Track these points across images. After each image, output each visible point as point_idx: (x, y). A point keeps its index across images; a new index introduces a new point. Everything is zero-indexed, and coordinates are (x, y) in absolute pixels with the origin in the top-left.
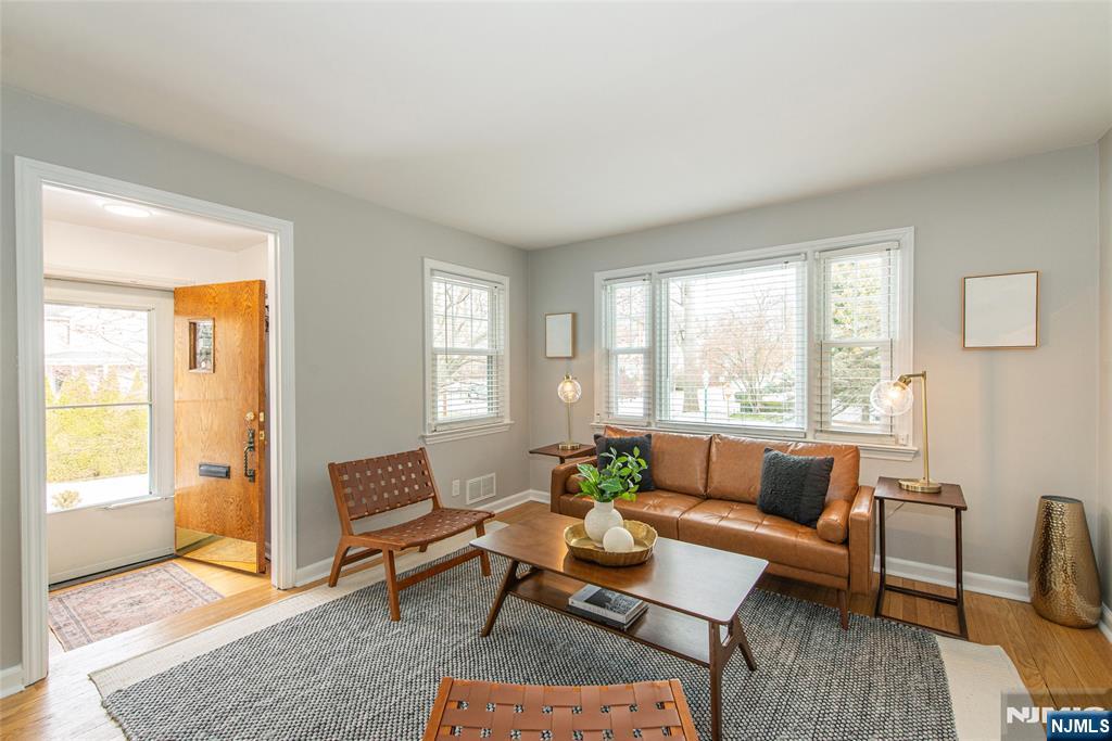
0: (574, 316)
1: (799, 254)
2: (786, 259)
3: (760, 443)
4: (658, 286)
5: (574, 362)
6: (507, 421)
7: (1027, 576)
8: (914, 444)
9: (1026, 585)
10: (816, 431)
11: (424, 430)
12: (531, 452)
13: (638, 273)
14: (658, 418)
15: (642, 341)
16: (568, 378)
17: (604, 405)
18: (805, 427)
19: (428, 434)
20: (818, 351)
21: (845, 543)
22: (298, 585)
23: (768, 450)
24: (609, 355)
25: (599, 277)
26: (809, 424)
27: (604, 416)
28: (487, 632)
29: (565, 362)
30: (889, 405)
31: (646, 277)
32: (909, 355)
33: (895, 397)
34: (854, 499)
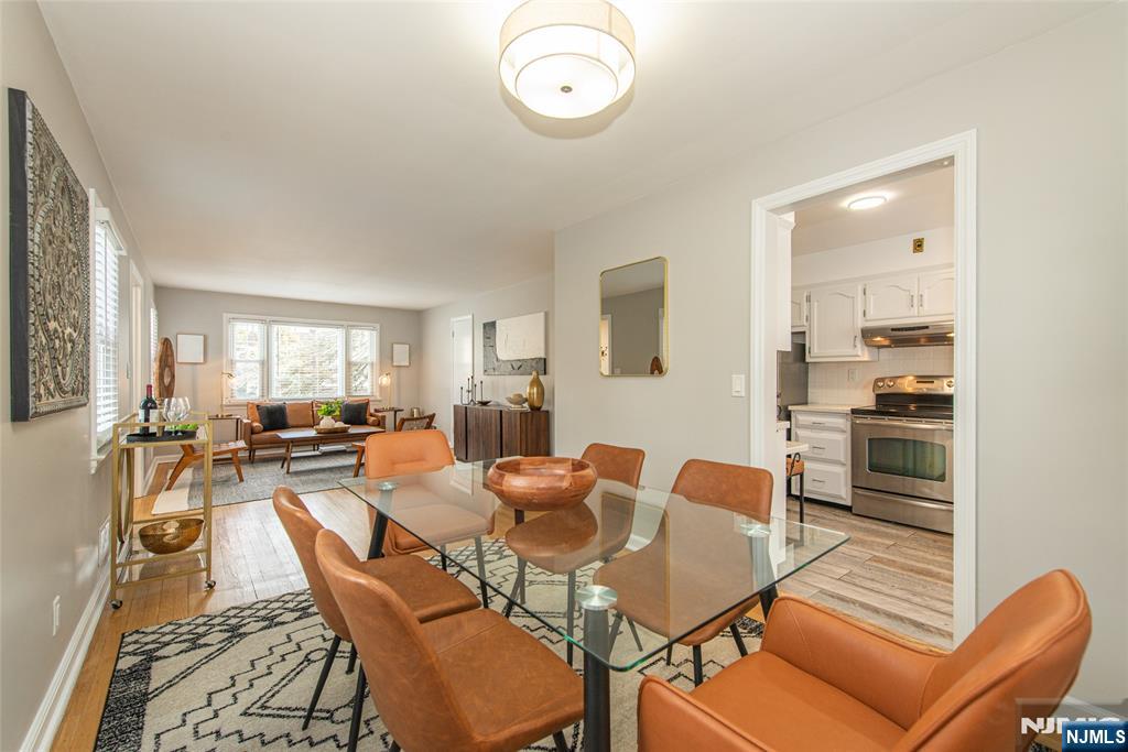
0: (205, 337)
1: (342, 326)
2: (338, 327)
4: (270, 327)
8: (381, 398)
10: (349, 396)
13: (258, 318)
17: (230, 392)
18: (344, 394)
20: (348, 366)
24: (232, 363)
25: (226, 315)
26: (346, 394)
30: (384, 383)
31: (263, 321)
32: (378, 367)
33: (385, 380)
34: (371, 415)
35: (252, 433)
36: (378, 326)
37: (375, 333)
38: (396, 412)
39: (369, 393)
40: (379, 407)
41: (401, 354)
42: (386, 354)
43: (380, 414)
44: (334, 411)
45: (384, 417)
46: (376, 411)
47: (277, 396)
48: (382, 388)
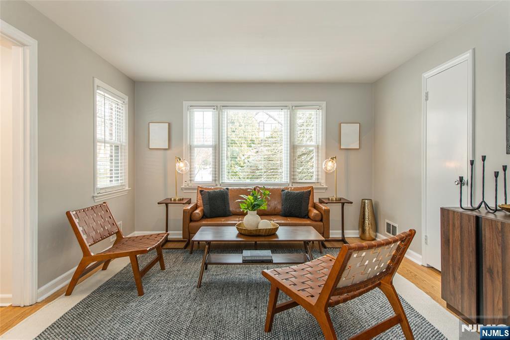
0: (170, 125)
1: (287, 106)
2: (282, 108)
3: (277, 188)
4: (221, 113)
5: (168, 152)
6: (127, 188)
7: (358, 228)
8: (326, 185)
9: (358, 231)
10: (292, 182)
11: (94, 193)
12: (158, 203)
13: (211, 105)
14: (221, 182)
15: (210, 141)
16: (180, 159)
17: (189, 176)
18: (288, 181)
19: (96, 194)
20: (293, 148)
21: (321, 220)
22: (39, 300)
23: (283, 190)
24: (191, 148)
25: (186, 104)
26: (290, 180)
27: (189, 182)
28: (199, 286)
29: (162, 152)
30: (329, 168)
31: (215, 107)
32: (324, 151)
33: (330, 165)
34: (315, 207)
35: (191, 221)
36: (324, 104)
37: (320, 112)
38: (343, 204)
39: (314, 180)
40: (324, 196)
41: (350, 135)
42: (332, 136)
43: (323, 207)
44: (259, 205)
45: (328, 212)
46: (321, 201)
47: (228, 180)
48: (328, 174)
